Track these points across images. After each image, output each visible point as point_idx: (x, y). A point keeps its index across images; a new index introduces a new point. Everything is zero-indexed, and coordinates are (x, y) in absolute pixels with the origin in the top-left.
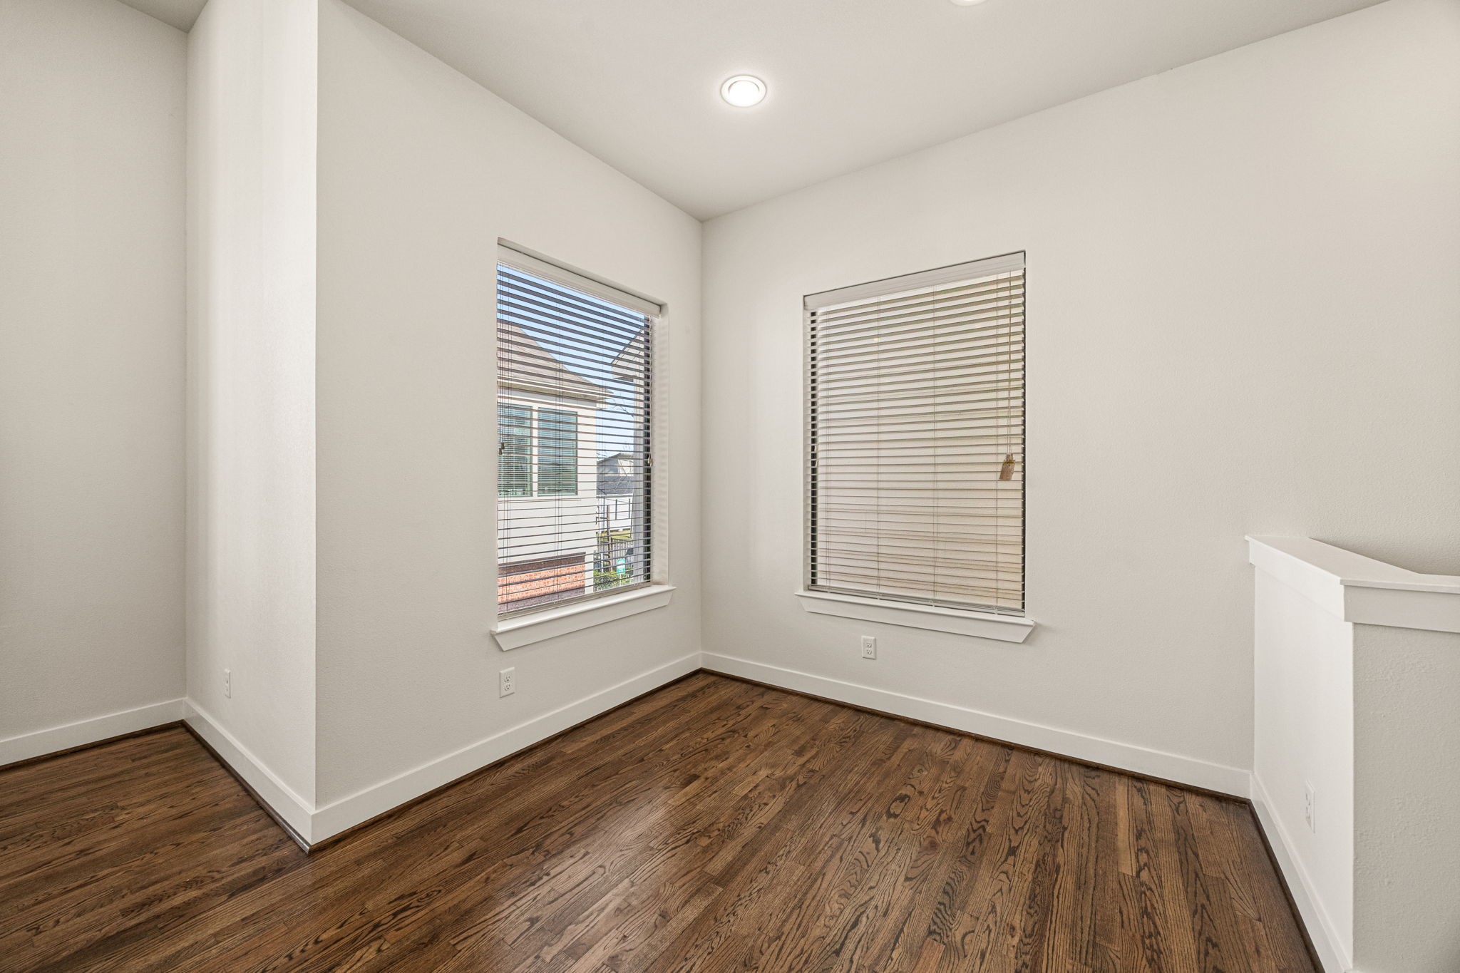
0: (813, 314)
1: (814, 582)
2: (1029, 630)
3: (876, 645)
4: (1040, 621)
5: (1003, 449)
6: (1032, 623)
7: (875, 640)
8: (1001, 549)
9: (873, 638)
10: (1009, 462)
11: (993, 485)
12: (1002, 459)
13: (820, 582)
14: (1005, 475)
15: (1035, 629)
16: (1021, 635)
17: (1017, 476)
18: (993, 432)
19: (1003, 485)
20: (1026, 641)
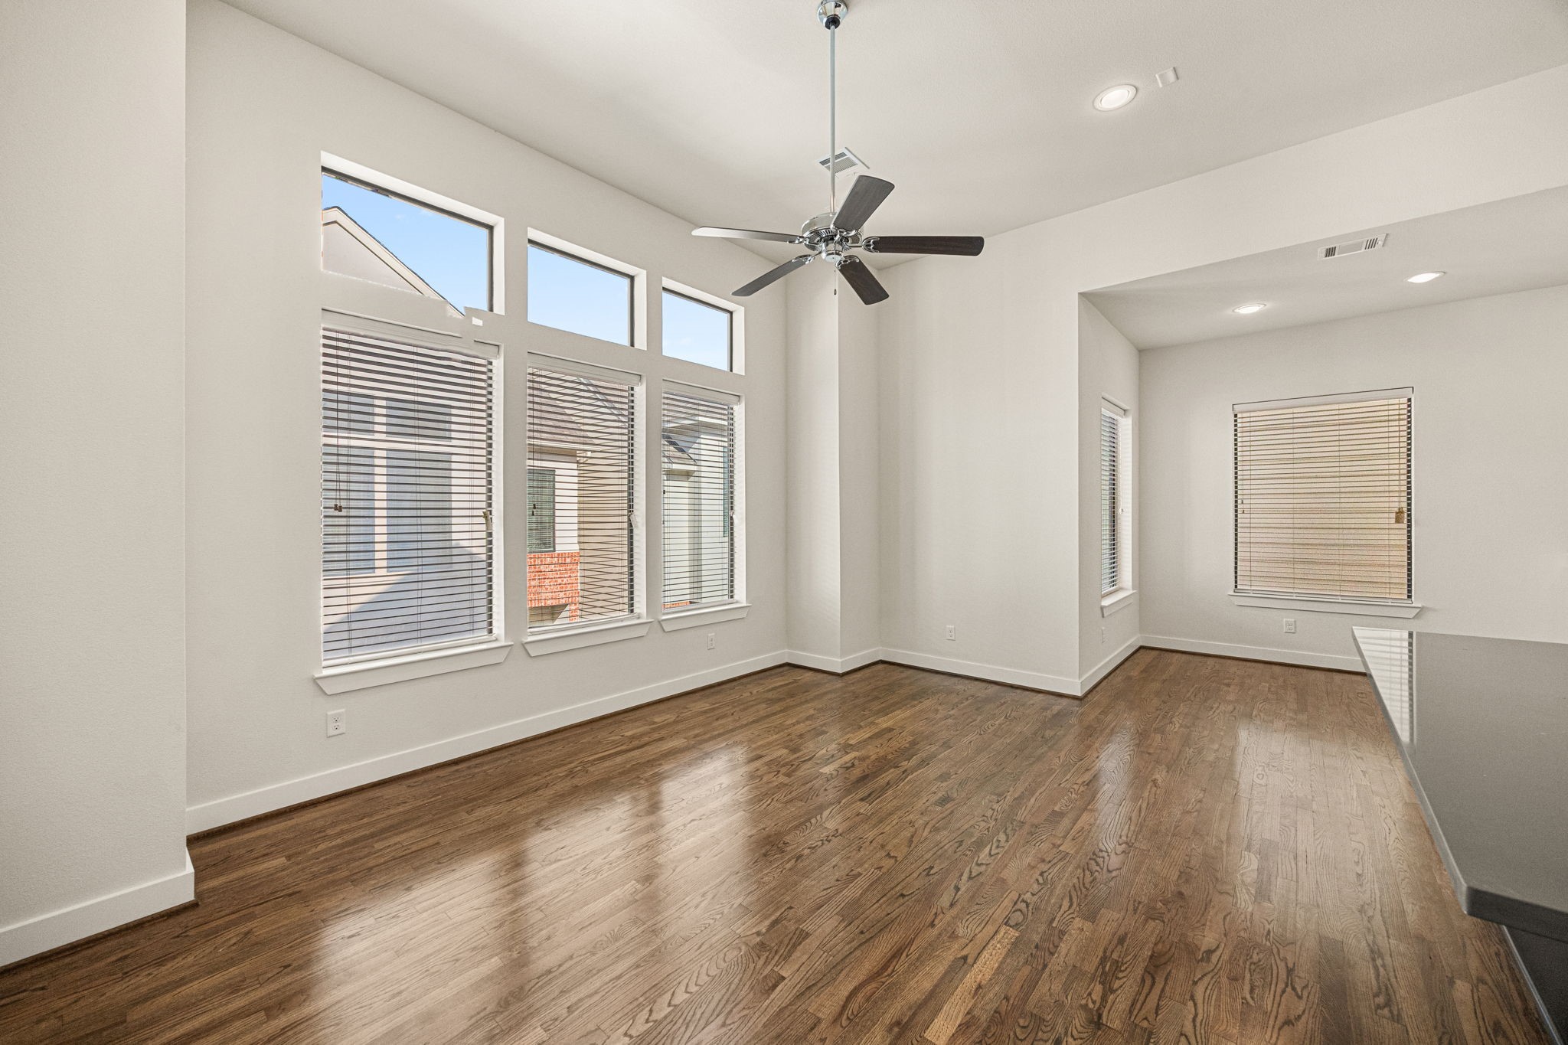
0: (1236, 416)
1: (1236, 586)
2: (1418, 610)
3: (1295, 624)
4: (1424, 605)
5: (1397, 504)
6: (1420, 606)
7: (1295, 621)
8: (1391, 569)
9: (1293, 620)
10: (1400, 512)
11: (1389, 526)
12: (1397, 510)
13: (1241, 587)
14: (1398, 520)
15: (1423, 610)
16: (1413, 613)
17: (1406, 520)
18: (1389, 489)
19: (1396, 526)
20: (1416, 617)
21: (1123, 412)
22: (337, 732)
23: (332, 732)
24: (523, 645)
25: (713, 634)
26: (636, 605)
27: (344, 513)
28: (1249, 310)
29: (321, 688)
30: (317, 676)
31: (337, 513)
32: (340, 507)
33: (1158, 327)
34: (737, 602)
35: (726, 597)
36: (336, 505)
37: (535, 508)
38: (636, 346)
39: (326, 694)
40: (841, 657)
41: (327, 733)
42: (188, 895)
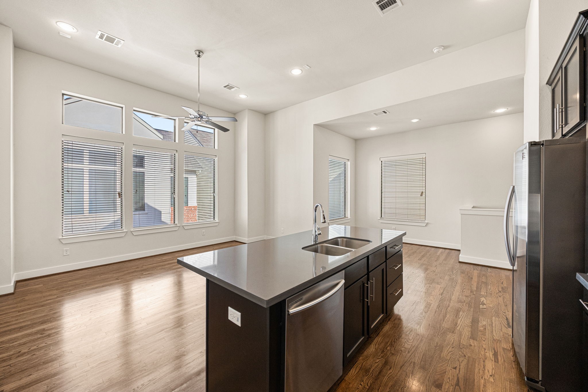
0: (382, 161)
1: (381, 217)
2: (426, 224)
4: (429, 221)
5: (421, 190)
6: (427, 222)
7: (395, 228)
8: (421, 211)
10: (422, 193)
11: (419, 197)
13: (382, 217)
14: (421, 195)
15: (427, 224)
16: (424, 225)
17: (424, 195)
18: (419, 185)
19: (421, 197)
20: (426, 226)
21: (348, 160)
22: (67, 254)
23: (65, 254)
24: (131, 232)
25: (204, 230)
26: (176, 221)
27: (70, 192)
28: (373, 129)
29: (61, 241)
30: (60, 238)
31: (68, 193)
32: (69, 191)
33: (357, 133)
34: (215, 221)
35: (213, 220)
36: (67, 190)
37: (137, 191)
38: (176, 142)
39: (63, 244)
40: (248, 238)
41: (63, 254)
42: (12, 291)
